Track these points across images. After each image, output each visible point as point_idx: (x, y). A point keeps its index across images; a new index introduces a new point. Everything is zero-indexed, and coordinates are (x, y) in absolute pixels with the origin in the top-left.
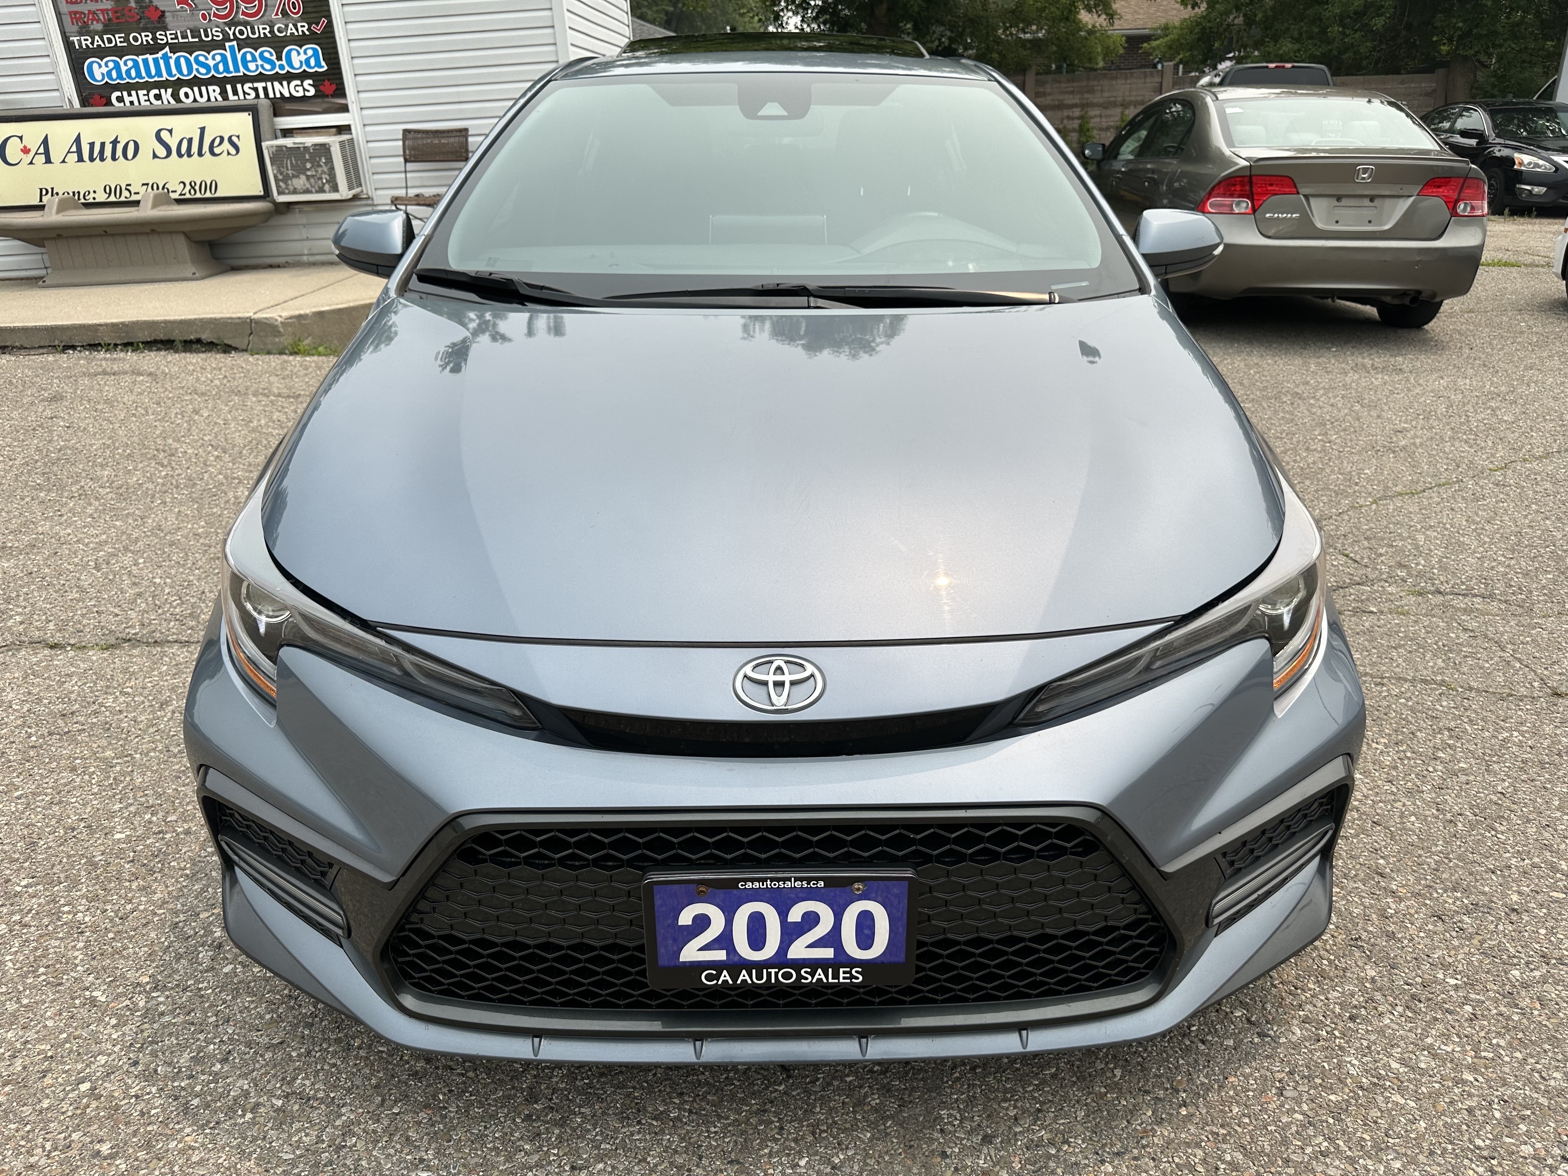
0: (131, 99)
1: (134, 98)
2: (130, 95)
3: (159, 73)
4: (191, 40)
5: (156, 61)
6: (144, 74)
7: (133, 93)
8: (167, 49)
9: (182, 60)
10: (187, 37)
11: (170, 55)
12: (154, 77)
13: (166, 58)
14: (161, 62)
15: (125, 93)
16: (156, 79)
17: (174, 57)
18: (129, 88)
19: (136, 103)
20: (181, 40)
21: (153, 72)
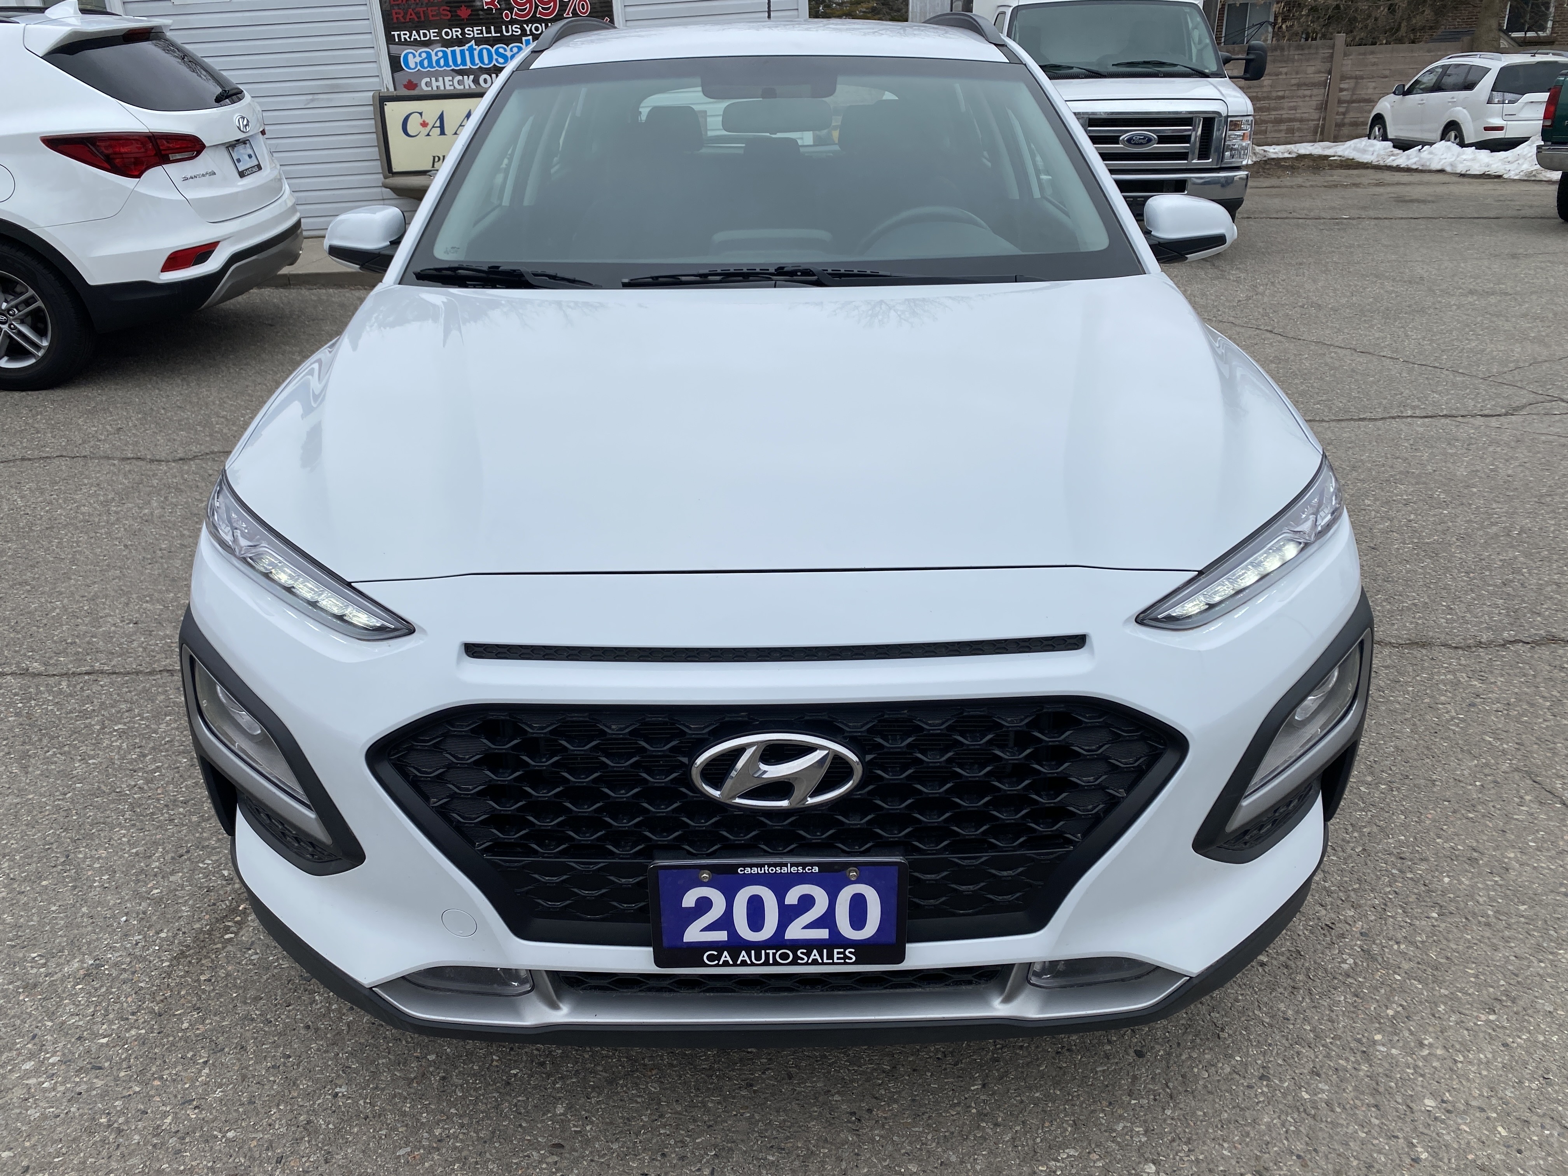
0: (438, 84)
1: (441, 83)
2: (437, 80)
3: (464, 62)
4: (494, 35)
5: (462, 52)
6: (451, 63)
7: (441, 79)
8: (473, 42)
9: (485, 52)
10: (491, 33)
11: (475, 47)
12: (458, 66)
13: (471, 50)
14: (467, 53)
15: (433, 79)
16: (461, 67)
17: (478, 48)
18: (436, 75)
19: (442, 88)
20: (485, 35)
21: (459, 61)
